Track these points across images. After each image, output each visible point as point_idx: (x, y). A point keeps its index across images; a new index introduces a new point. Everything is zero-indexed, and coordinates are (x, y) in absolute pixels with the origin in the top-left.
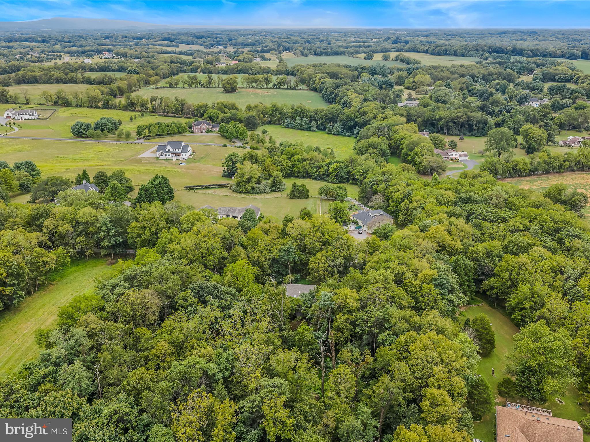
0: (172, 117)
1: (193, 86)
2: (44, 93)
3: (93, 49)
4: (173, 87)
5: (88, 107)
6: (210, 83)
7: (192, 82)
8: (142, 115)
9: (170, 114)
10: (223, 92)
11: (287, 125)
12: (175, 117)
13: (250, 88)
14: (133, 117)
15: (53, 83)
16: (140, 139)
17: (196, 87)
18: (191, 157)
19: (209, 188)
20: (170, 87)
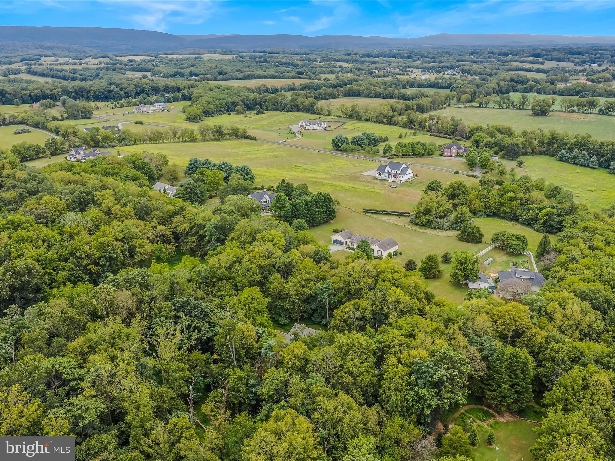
0: (444, 137)
1: (505, 106)
2: (343, 106)
3: (448, 65)
4: (483, 107)
5: (374, 122)
6: (524, 104)
7: (504, 103)
8: (415, 134)
9: (442, 135)
10: (531, 115)
11: (561, 157)
12: (446, 138)
13: (569, 112)
14: (404, 134)
15: (372, 97)
16: (385, 157)
17: (507, 108)
18: (410, 180)
19: (390, 214)
20: (480, 107)
